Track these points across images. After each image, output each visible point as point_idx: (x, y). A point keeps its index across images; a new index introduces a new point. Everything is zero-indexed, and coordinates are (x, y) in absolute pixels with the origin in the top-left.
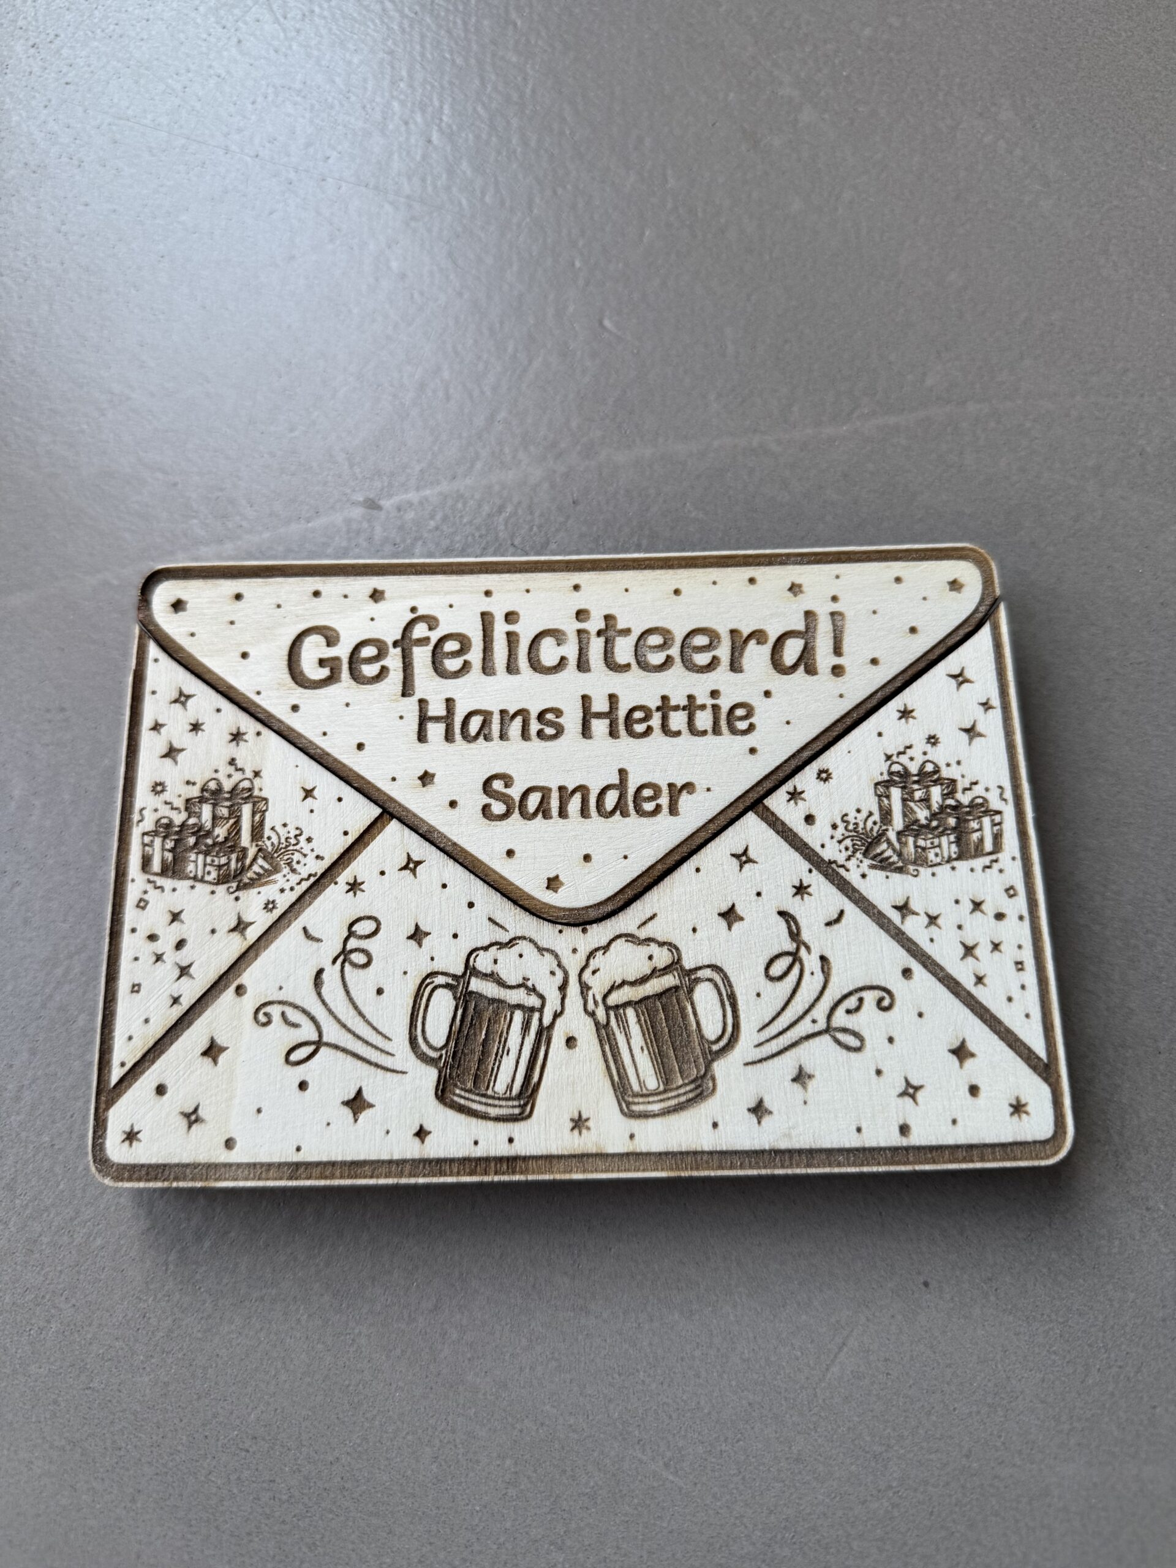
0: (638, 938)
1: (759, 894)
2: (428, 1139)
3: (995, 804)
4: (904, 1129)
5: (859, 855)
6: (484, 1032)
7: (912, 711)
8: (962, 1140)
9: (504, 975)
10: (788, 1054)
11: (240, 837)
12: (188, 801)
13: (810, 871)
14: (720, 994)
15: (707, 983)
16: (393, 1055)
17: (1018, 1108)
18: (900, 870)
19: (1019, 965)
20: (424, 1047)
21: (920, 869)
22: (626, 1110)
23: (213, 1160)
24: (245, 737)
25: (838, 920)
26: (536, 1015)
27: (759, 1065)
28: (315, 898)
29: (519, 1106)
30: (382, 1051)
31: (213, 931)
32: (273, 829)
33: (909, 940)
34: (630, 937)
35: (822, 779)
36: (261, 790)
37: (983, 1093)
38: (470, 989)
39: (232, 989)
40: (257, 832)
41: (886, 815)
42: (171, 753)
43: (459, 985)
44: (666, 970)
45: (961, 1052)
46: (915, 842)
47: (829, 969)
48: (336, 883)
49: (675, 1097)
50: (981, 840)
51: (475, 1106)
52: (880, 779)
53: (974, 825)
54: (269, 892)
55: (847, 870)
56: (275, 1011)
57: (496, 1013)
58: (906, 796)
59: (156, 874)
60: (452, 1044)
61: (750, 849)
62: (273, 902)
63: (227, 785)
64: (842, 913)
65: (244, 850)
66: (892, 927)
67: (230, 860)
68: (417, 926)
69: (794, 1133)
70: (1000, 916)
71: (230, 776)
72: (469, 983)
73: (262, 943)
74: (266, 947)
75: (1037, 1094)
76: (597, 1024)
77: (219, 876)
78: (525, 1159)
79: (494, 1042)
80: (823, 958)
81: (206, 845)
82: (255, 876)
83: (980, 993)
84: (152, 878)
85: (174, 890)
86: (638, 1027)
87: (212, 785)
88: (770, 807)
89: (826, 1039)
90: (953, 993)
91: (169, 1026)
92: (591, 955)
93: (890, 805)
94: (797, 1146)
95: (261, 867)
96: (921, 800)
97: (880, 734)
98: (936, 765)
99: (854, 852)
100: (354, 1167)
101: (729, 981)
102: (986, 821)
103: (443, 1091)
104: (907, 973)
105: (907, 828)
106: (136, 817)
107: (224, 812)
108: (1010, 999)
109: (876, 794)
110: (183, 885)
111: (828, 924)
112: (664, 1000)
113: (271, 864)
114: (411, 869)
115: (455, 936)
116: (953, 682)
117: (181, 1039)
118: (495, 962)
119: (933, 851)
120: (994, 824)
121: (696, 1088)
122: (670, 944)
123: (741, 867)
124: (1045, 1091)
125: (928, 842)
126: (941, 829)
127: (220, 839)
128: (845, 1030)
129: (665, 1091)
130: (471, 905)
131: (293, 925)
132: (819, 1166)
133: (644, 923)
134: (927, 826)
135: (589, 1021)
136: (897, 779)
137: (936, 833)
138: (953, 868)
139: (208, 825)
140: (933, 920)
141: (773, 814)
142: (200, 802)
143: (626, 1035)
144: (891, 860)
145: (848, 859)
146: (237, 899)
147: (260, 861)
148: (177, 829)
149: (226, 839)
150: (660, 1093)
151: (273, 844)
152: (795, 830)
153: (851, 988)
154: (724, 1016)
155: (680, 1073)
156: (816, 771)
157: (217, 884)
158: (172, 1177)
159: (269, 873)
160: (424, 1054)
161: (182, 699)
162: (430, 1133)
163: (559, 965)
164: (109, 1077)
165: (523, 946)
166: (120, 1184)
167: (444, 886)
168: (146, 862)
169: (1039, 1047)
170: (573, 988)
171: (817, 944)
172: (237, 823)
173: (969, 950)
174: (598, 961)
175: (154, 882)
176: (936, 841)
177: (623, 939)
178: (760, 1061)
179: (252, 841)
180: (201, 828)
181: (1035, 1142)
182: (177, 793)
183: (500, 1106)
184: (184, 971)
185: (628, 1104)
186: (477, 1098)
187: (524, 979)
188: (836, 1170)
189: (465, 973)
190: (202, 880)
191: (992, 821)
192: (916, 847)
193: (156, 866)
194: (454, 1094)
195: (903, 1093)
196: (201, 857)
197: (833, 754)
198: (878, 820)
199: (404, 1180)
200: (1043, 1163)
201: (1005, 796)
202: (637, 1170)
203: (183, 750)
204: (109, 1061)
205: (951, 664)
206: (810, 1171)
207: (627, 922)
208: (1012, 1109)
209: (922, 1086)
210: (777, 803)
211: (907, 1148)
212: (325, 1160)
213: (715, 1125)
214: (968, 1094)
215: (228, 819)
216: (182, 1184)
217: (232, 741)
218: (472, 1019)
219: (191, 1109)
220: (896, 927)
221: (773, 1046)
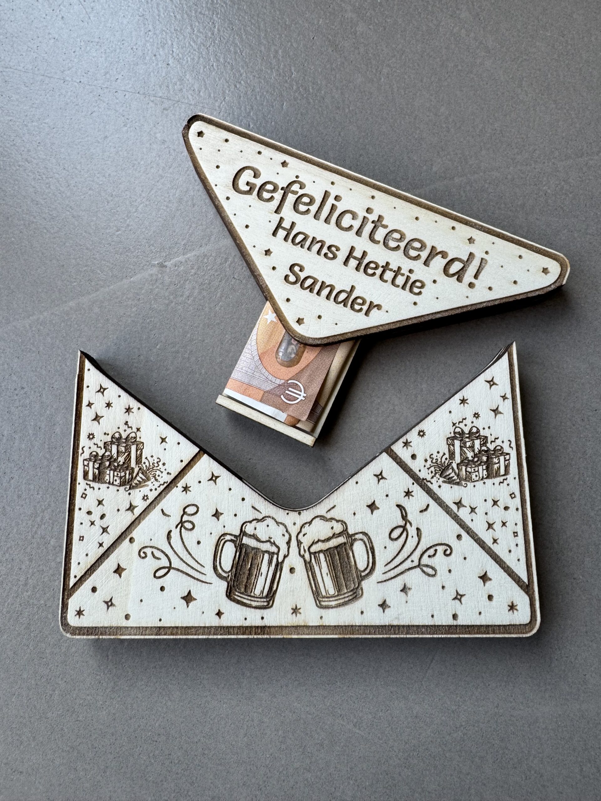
0: (326, 518)
1: (387, 496)
2: (222, 616)
3: (506, 449)
4: (455, 617)
5: (438, 476)
6: (250, 564)
7: (467, 400)
8: (484, 623)
9: (259, 536)
10: (399, 577)
11: (130, 462)
12: (105, 443)
13: (413, 484)
14: (366, 547)
15: (360, 541)
16: (205, 575)
17: (512, 607)
18: (458, 484)
19: (515, 534)
20: (220, 571)
21: (468, 483)
22: (319, 604)
23: (120, 625)
24: (132, 410)
25: (426, 510)
26: (275, 556)
27: (384, 583)
28: (167, 494)
29: (267, 601)
30: (200, 572)
31: (118, 510)
32: (146, 458)
33: (461, 520)
34: (322, 517)
35: (420, 435)
36: (140, 438)
37: (495, 599)
38: (243, 542)
39: (128, 540)
40: (139, 460)
41: (452, 455)
42: (97, 418)
43: (237, 541)
44: (340, 535)
45: (484, 578)
46: (466, 469)
47: (421, 534)
48: (177, 487)
49: (343, 598)
50: (499, 468)
51: (245, 601)
52: (450, 436)
53: (496, 460)
54: (145, 491)
55: (432, 483)
56: (148, 551)
57: (256, 554)
58: (462, 445)
59: (90, 481)
60: (234, 570)
61: (383, 471)
62: (147, 496)
63: (124, 436)
64: (428, 505)
65: (133, 469)
66: (452, 513)
67: (126, 474)
68: (217, 510)
69: (400, 617)
70: (506, 508)
71: (125, 431)
72: (242, 539)
73: (142, 516)
74: (143, 519)
75: (522, 600)
76: (305, 561)
77: (120, 482)
78: (269, 627)
79: (254, 568)
81: (114, 466)
82: (138, 483)
83: (496, 548)
84: (89, 483)
85: (99, 489)
86: (325, 563)
87: (117, 435)
88: (394, 450)
89: (418, 570)
90: (482, 547)
91: (98, 557)
92: (302, 526)
93: (454, 449)
94: (402, 624)
95: (141, 478)
96: (469, 447)
97: (450, 412)
98: (478, 429)
99: (435, 474)
100: (187, 630)
101: (371, 540)
102: (502, 458)
103: (230, 593)
104: (459, 537)
105: (462, 462)
106: (80, 451)
107: (123, 449)
108: (510, 551)
109: (447, 444)
110: (104, 486)
111: (421, 511)
112: (339, 549)
113: (145, 476)
114: (214, 480)
115: (235, 515)
116: (488, 385)
117: (103, 564)
118: (255, 529)
119: (474, 474)
120: (505, 460)
121: (354, 594)
122: (342, 521)
123: (379, 481)
124: (527, 599)
125: (473, 469)
126: (479, 462)
127: (121, 463)
128: (427, 566)
129: (338, 595)
130: (243, 499)
131: (156, 508)
132: (413, 634)
133: (329, 510)
134: (473, 461)
135: (302, 560)
136: (458, 436)
137: (477, 464)
138: (484, 483)
139: (115, 456)
140: (473, 510)
141: (395, 453)
142: (111, 444)
143: (319, 567)
144: (454, 478)
145: (432, 478)
146: (130, 494)
147: (140, 475)
148: (100, 458)
149: (124, 463)
150: (336, 596)
151: (146, 466)
152: (406, 462)
153: (431, 545)
154: (368, 558)
155: (346, 586)
156: (417, 431)
157: (120, 486)
158: (99, 633)
159: (145, 481)
160: (220, 574)
161: (102, 390)
162: (223, 613)
163: (287, 531)
164: (69, 583)
165: (269, 521)
166: (74, 637)
167: (230, 489)
168: (86, 474)
169: (524, 577)
170: (294, 543)
171: (415, 522)
172: (129, 455)
173: (490, 526)
174: (306, 529)
175: (90, 485)
176: (476, 469)
177: (319, 518)
178: (385, 581)
179: (136, 464)
180: (112, 457)
181: (520, 625)
182: (100, 439)
183: (257, 601)
184: (105, 530)
185: (320, 602)
186: (246, 597)
187: (269, 538)
188: (421, 636)
189: (240, 534)
190: (113, 484)
191: (505, 458)
192: (466, 471)
193: (90, 476)
194: (235, 595)
195: (455, 598)
196: (112, 472)
197: (426, 423)
198: (448, 458)
199: (211, 637)
200: (524, 636)
201: (511, 446)
202: (324, 634)
203: (102, 417)
204: (69, 574)
205: (487, 375)
206: (408, 636)
207: (321, 509)
208: (509, 608)
209: (464, 595)
210: (398, 448)
211: (456, 626)
212: (173, 626)
213: (362, 613)
214: (487, 599)
215: (125, 453)
216: (104, 637)
217: (126, 412)
218: (244, 557)
219: (109, 600)
220: (455, 513)
221: (392, 574)
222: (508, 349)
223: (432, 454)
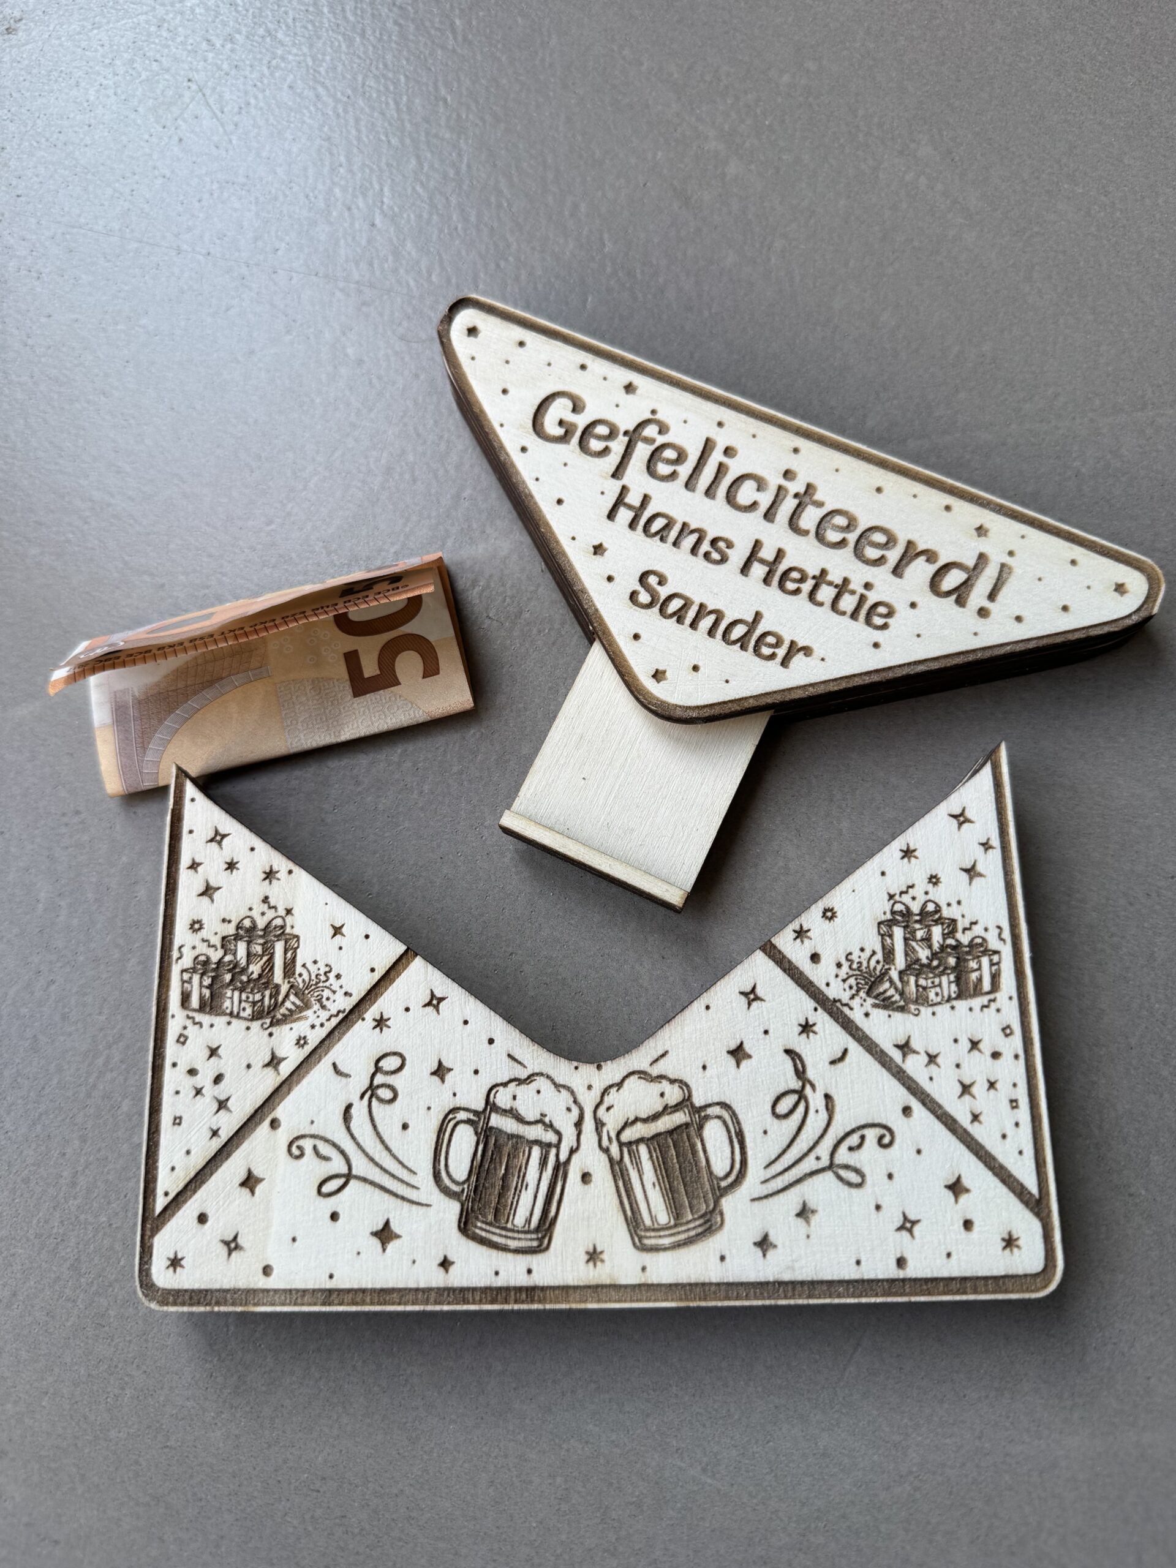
0: (650, 1075)
1: (766, 1032)
2: (452, 1269)
3: (993, 943)
4: (901, 1262)
5: (862, 994)
6: (503, 1167)
7: (914, 851)
8: (956, 1273)
9: (522, 1111)
10: (792, 1190)
11: (273, 974)
12: (224, 938)
13: (816, 1009)
14: (728, 1131)
15: (716, 1121)
16: (418, 1188)
17: (1010, 1242)
18: (902, 1009)
19: (1014, 1103)
20: (446, 1181)
21: (922, 1009)
22: (638, 1243)
23: (252, 1286)
24: (278, 875)
25: (842, 1058)
26: (553, 1151)
27: (765, 1201)
28: (344, 1033)
29: (538, 1239)
30: (408, 1184)
31: (249, 1066)
32: (304, 965)
33: (910, 1078)
34: (642, 1074)
35: (827, 918)
36: (292, 927)
37: (976, 1227)
38: (490, 1125)
39: (266, 1123)
40: (289, 969)
41: (889, 954)
42: (208, 891)
43: (479, 1121)
44: (677, 1107)
45: (956, 1188)
46: (916, 981)
47: (833, 1106)
48: (363, 1019)
49: (685, 1231)
50: (980, 980)
51: (495, 1239)
52: (884, 918)
53: (973, 964)
54: (300, 1028)
55: (851, 1009)
56: (307, 1144)
57: (515, 1148)
58: (908, 936)
59: (195, 1010)
60: (474, 1178)
61: (758, 987)
62: (305, 1038)
63: (261, 923)
64: (845, 1051)
66: (893, 1065)
67: (263, 996)
68: (440, 1063)
69: (797, 1265)
70: (996, 1055)
71: (263, 914)
72: (489, 1118)
73: (295, 1077)
74: (298, 1082)
75: (1028, 1228)
76: (611, 1159)
77: (253, 1012)
78: (543, 1289)
79: (513, 1176)
80: (827, 1097)
81: (241, 982)
82: (287, 1012)
83: (977, 1132)
84: (191, 1014)
85: (212, 1026)
86: (650, 1162)
87: (247, 923)
88: (777, 945)
89: (829, 1175)
90: (950, 1130)
91: (209, 1157)
92: (605, 1092)
93: (893, 945)
94: (800, 1278)
95: (293, 1003)
96: (922, 940)
97: (883, 874)
98: (937, 905)
99: (858, 991)
100: (383, 1294)
101: (737, 1118)
102: (985, 961)
103: (466, 1223)
104: (907, 1111)
105: (909, 967)
106: (175, 954)
107: (258, 949)
108: (1004, 1136)
109: (879, 934)
110: (220, 1021)
111: (833, 1062)
112: (675, 1136)
113: (302, 1001)
114: (434, 1006)
115: (476, 1072)
116: (955, 822)
117: (220, 1170)
118: (514, 1098)
119: (933, 991)
120: (992, 964)
121: (705, 1223)
122: (681, 1081)
123: (749, 1004)
124: (1036, 1226)
125: (929, 981)
126: (941, 968)
127: (255, 976)
128: (847, 1167)
129: (676, 1226)
130: (491, 1041)
131: (323, 1061)
132: (820, 1298)
133: (656, 1061)
134: (929, 966)
135: (604, 1158)
136: (899, 918)
137: (937, 972)
138: (953, 1008)
139: (243, 963)
140: (932, 1059)
141: (780, 952)
142: (235, 939)
143: (639, 1171)
144: (894, 999)
145: (852, 997)
146: (271, 1035)
147: (292, 998)
148: (214, 966)
149: (260, 976)
150: (670, 1228)
151: (304, 981)
152: (801, 968)
153: (854, 1126)
154: (733, 1153)
155: (691, 1207)
156: (821, 910)
157: (252, 1020)
159: (300, 1009)
160: (448, 1188)
161: (218, 838)
162: (453, 1263)
163: (575, 1102)
164: (154, 1206)
165: (541, 1083)
166: (165, 1308)
167: (466, 1022)
168: (185, 998)
169: (1032, 1185)
170: (589, 1125)
171: (821, 1082)
172: (271, 959)
173: (966, 1089)
174: (612, 1098)
175: (193, 1018)
176: (937, 981)
177: (636, 1076)
178: (766, 1197)
179: (285, 977)
180: (236, 965)
181: (1026, 1276)
182: (214, 930)
183: (519, 1239)
184: (222, 1105)
186: (498, 1231)
187: (542, 1115)
188: (836, 1301)
189: (485, 1109)
190: (238, 1016)
191: (991, 960)
192: (917, 986)
193: (195, 1002)
194: (476, 1227)
195: (901, 1228)
196: (236, 994)
197: (838, 893)
198: (881, 959)
199: (429, 1308)
200: (1034, 1296)
201: (1003, 936)
202: (648, 1300)
203: (219, 888)
204: (154, 1190)
205: (953, 803)
206: (812, 1301)
207: (639, 1059)
208: (1004, 1244)
209: (918, 1221)
210: (785, 941)
211: (904, 1280)
212: (356, 1286)
213: (723, 1258)
214: (962, 1228)
215: (262, 956)
216: (223, 1309)
217: (265, 879)
218: (492, 1154)
219: (231, 1238)
220: (897, 1066)
221: (779, 1183)
222: (991, 756)
223: (850, 954)
